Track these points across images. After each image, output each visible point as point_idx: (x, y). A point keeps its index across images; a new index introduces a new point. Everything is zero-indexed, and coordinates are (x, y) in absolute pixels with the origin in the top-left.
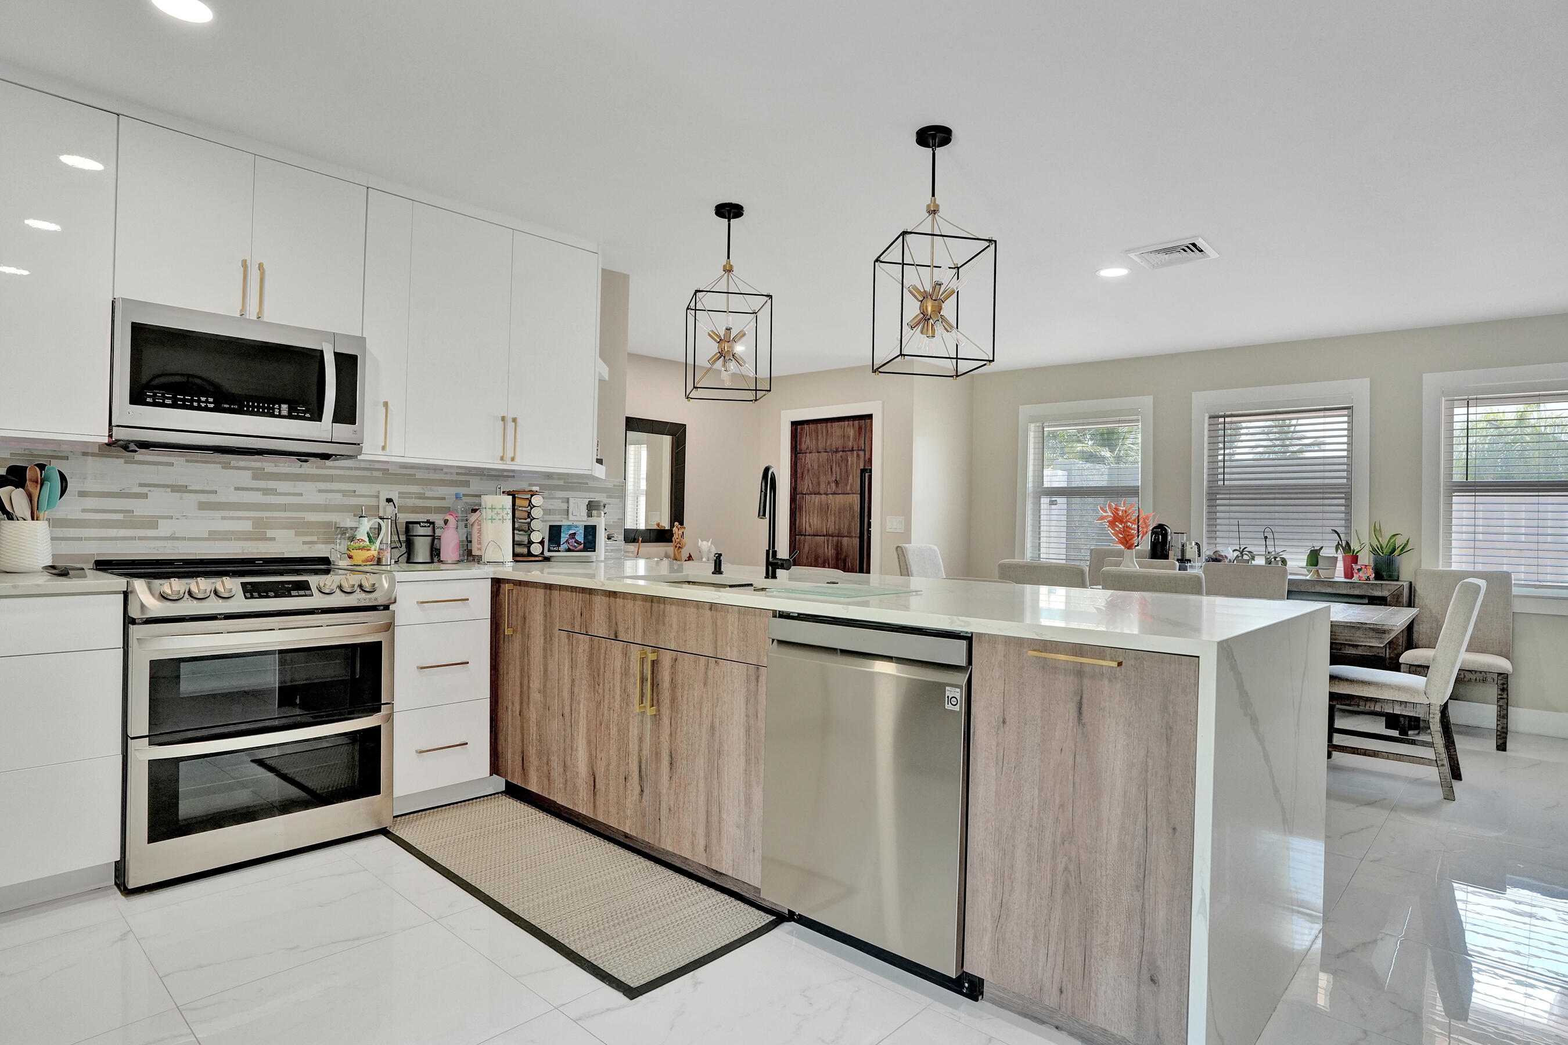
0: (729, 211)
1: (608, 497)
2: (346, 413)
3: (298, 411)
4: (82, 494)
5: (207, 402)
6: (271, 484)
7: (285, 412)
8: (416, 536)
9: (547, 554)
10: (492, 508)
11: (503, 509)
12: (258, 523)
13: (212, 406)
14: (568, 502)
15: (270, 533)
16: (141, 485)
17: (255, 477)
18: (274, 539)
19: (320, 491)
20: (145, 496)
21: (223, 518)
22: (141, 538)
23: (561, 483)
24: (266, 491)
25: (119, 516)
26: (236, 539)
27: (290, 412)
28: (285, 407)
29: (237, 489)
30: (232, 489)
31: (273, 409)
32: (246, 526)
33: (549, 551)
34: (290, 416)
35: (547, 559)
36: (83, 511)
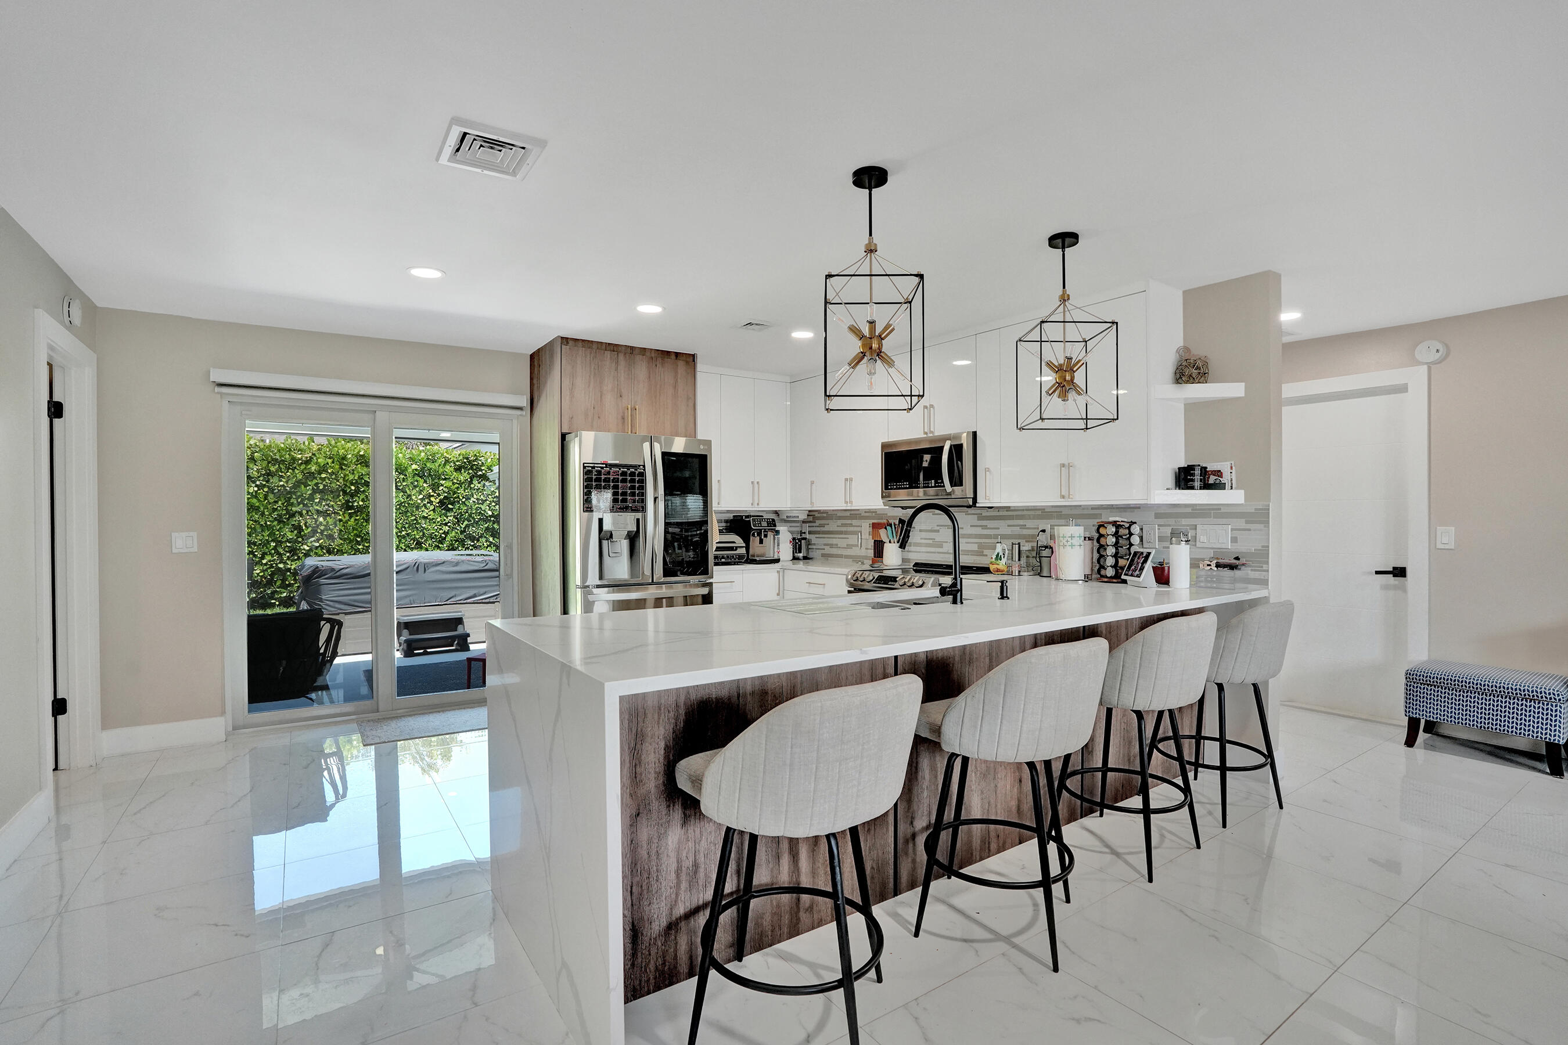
0: (1063, 240)
1: (1247, 522)
2: (957, 480)
3: (938, 483)
4: (921, 531)
5: (906, 485)
6: (984, 523)
7: (933, 485)
8: (1042, 557)
9: (1123, 577)
10: (1064, 537)
11: (1072, 537)
12: (981, 546)
13: (908, 486)
14: (1196, 529)
15: (986, 552)
16: (938, 526)
17: (979, 519)
18: (986, 555)
19: (1008, 526)
20: (938, 531)
21: (966, 543)
22: (938, 553)
23: (1189, 510)
24: (985, 527)
25: (931, 542)
26: (971, 555)
27: (935, 484)
28: (933, 481)
29: (971, 526)
30: (969, 527)
31: (929, 483)
32: (975, 547)
33: (1125, 575)
34: (935, 487)
35: (1125, 582)
36: (921, 539)
